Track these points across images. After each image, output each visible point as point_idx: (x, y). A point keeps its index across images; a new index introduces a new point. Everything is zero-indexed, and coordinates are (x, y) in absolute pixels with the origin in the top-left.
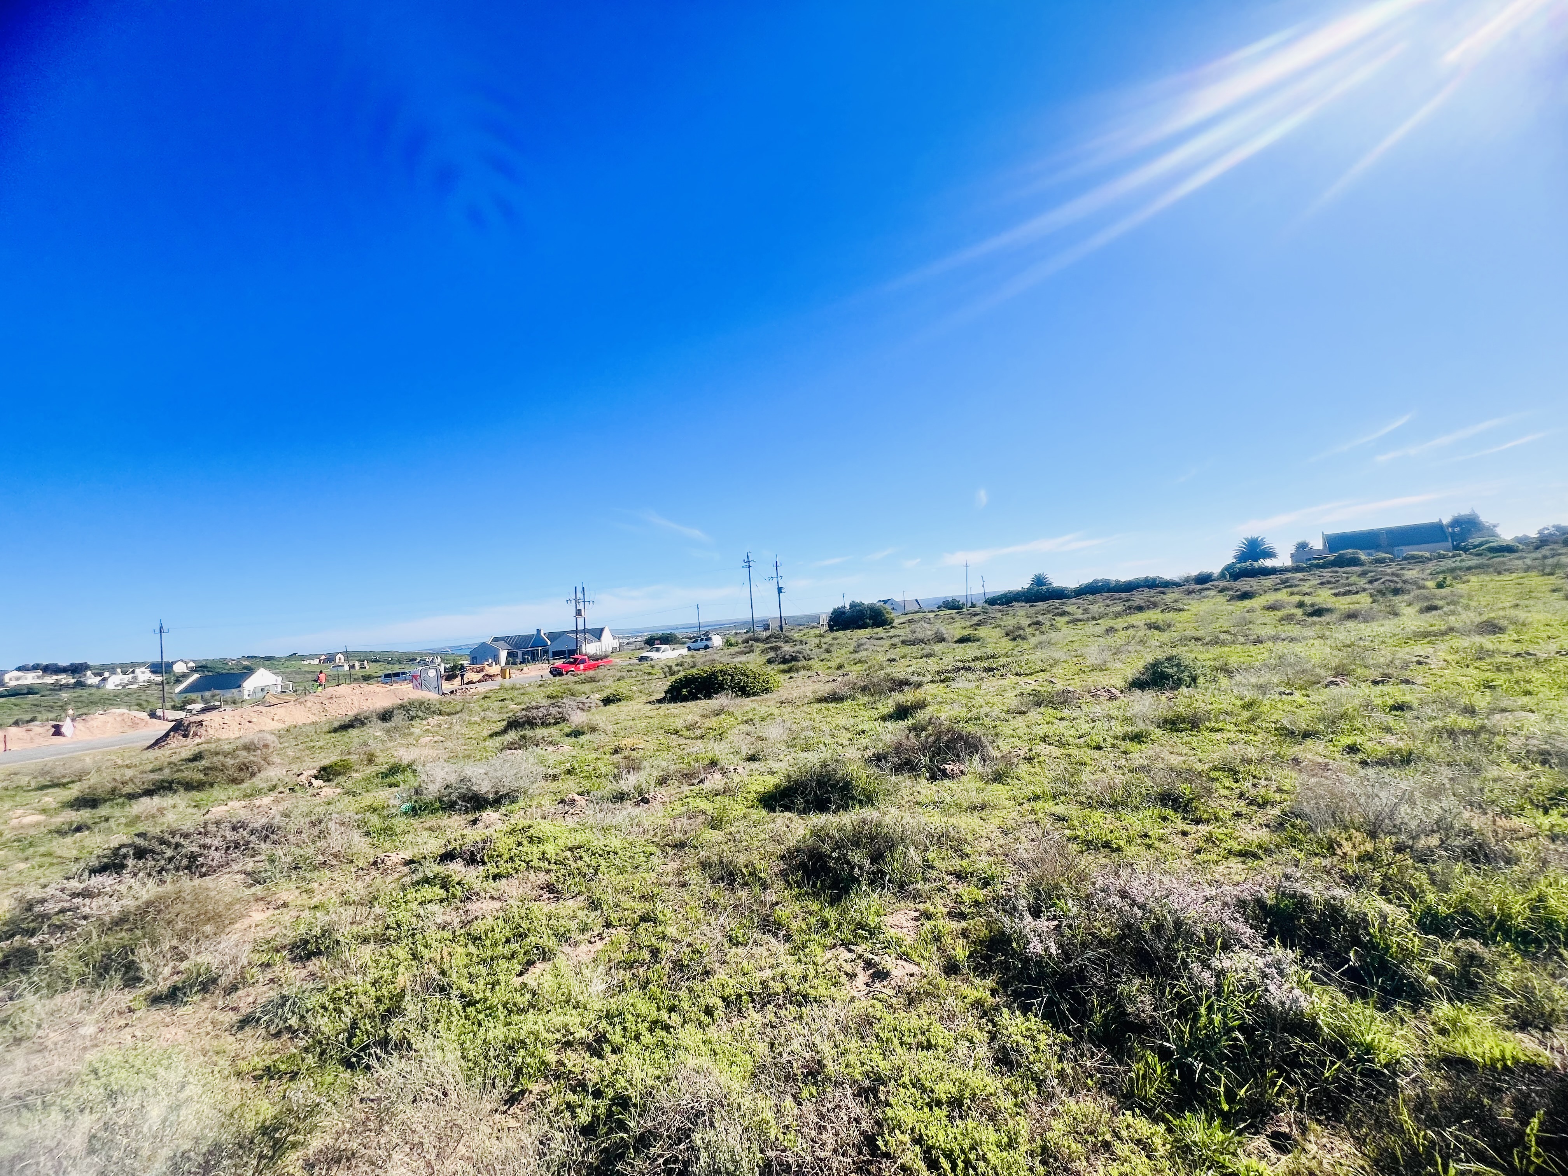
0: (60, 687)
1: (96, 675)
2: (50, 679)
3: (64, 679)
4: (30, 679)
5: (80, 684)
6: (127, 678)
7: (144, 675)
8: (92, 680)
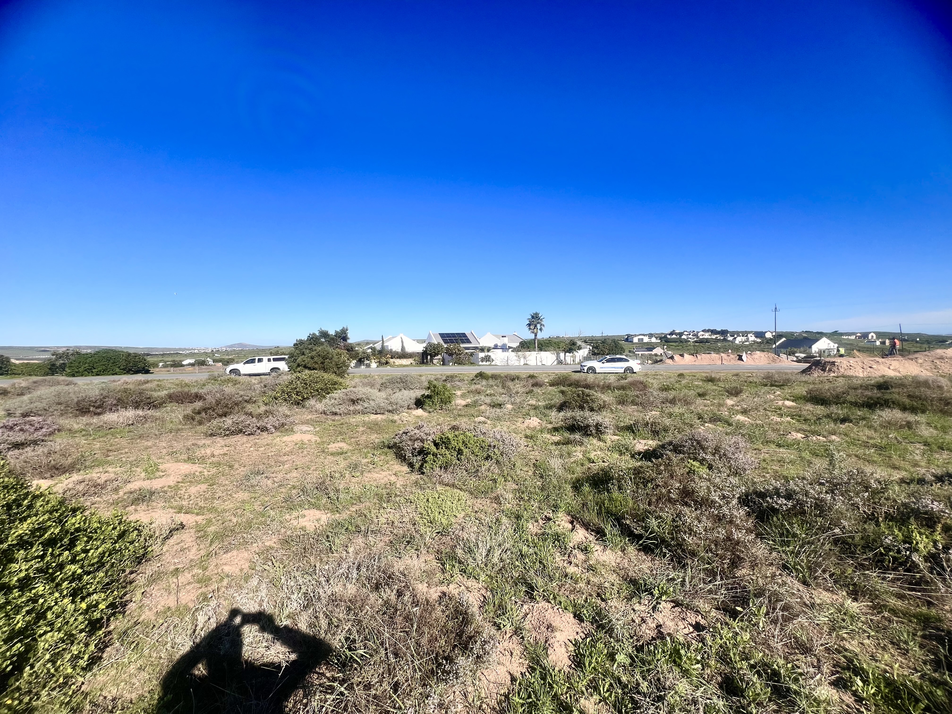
0: (717, 340)
1: (731, 336)
2: (714, 337)
3: (719, 337)
4: (707, 336)
5: (725, 340)
6: (744, 338)
7: (752, 338)
8: (730, 339)
